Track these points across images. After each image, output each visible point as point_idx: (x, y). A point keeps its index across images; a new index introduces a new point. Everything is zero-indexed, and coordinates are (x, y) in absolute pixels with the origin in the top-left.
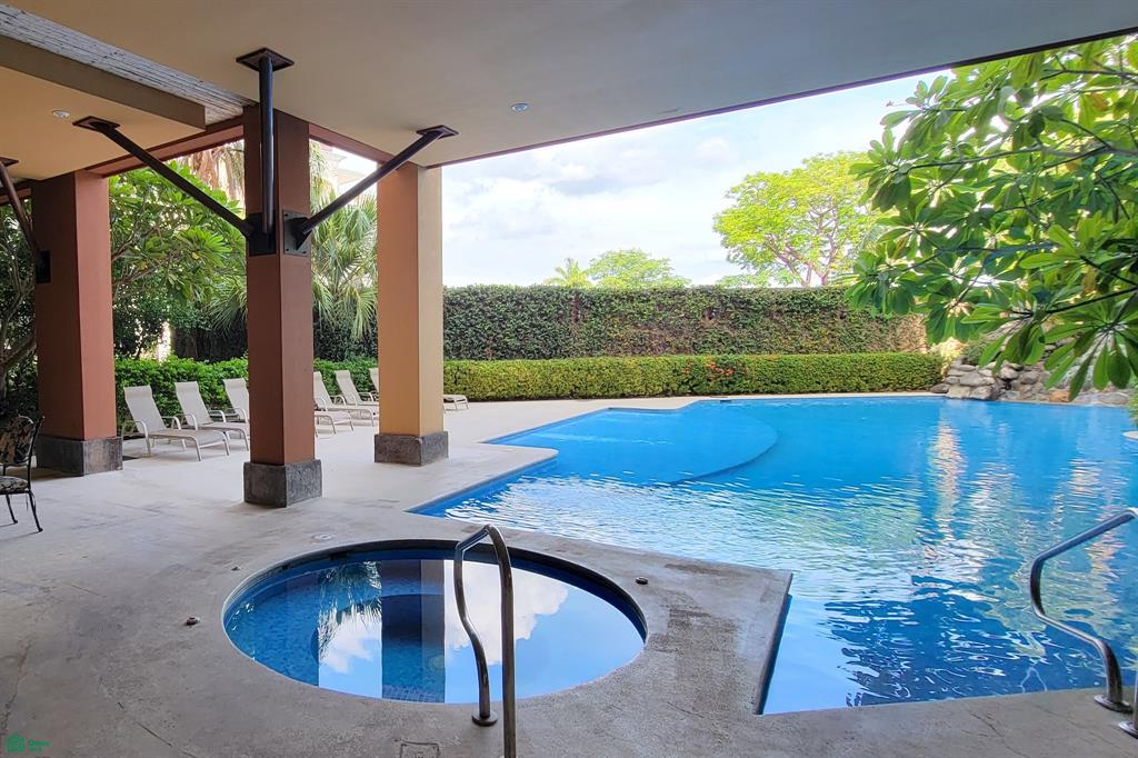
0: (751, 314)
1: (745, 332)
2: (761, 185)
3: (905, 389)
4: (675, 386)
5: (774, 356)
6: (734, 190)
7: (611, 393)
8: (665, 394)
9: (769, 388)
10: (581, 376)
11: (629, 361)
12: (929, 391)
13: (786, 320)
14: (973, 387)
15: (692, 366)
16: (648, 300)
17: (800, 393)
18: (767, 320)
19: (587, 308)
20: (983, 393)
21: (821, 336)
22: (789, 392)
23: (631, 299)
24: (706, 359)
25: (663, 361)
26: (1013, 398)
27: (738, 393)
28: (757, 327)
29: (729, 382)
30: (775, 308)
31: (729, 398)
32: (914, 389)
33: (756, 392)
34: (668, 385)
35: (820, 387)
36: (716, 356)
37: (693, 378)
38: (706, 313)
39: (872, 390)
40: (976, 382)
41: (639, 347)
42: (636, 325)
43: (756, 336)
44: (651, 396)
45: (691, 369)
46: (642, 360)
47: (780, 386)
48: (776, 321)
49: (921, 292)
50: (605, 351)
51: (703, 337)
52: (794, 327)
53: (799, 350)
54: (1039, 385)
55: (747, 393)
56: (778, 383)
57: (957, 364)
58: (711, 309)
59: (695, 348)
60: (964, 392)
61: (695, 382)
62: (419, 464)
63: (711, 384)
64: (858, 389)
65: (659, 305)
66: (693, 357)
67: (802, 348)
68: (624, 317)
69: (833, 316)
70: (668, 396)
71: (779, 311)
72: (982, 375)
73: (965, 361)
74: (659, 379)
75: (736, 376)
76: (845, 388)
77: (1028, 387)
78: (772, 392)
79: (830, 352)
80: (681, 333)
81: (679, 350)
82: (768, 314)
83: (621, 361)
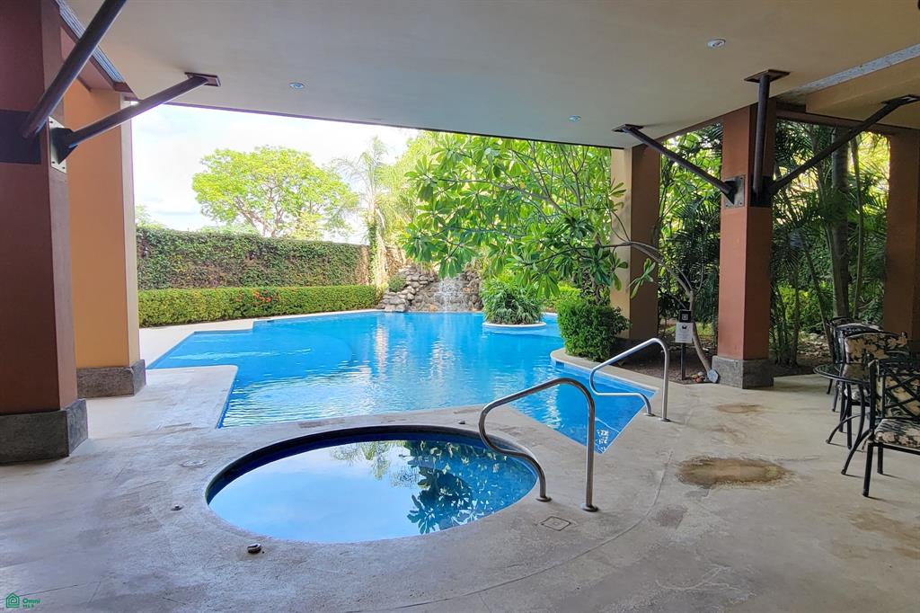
0: (277, 257)
1: (274, 271)
2: (229, 159)
3: (362, 308)
4: (231, 312)
5: (294, 288)
6: (207, 159)
7: (181, 320)
8: (223, 318)
9: (292, 311)
10: (154, 306)
11: (196, 292)
12: (374, 308)
13: (298, 262)
14: (396, 305)
15: (244, 296)
16: (206, 242)
17: (310, 313)
18: (287, 261)
19: (152, 245)
20: (402, 308)
21: (318, 274)
22: (304, 313)
23: (191, 241)
24: (253, 290)
25: (221, 292)
26: (414, 311)
27: (273, 315)
28: (282, 267)
29: (267, 307)
30: (292, 253)
31: (272, 318)
32: (366, 308)
33: (285, 314)
34: (225, 311)
35: (321, 309)
36: (257, 288)
37: (244, 305)
38: (248, 255)
39: (347, 309)
40: (397, 302)
41: (199, 281)
42: (195, 263)
43: (280, 273)
44: (212, 321)
45: (242, 298)
46: (205, 291)
47: (299, 309)
48: (293, 263)
49: (435, 250)
50: (169, 284)
51: (247, 273)
52: (303, 267)
53: (306, 283)
54: (423, 303)
55: (279, 314)
56: (298, 308)
57: (387, 292)
58: (251, 252)
59: (241, 282)
60: (392, 308)
61: (245, 308)
62: (132, 394)
63: (256, 309)
64: (341, 309)
65: (215, 247)
66: (243, 289)
67: (308, 282)
68: (186, 255)
69: (324, 261)
70: (224, 320)
71: (294, 256)
72: (400, 298)
73: (391, 290)
74: (219, 306)
75: (273, 302)
76: (334, 308)
77: (419, 304)
78: (294, 313)
79: (323, 285)
80: (231, 270)
81: (229, 283)
82: (288, 258)
83: (189, 292)
